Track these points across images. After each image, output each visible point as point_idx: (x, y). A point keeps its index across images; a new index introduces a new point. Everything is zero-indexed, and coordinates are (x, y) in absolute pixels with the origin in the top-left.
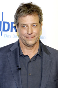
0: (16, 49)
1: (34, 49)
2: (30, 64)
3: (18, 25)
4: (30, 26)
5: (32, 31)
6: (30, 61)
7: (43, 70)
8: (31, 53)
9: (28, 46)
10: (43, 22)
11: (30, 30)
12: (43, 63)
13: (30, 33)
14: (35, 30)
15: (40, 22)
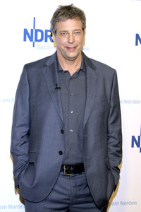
0: (54, 63)
1: (75, 63)
2: (71, 81)
3: (56, 32)
4: (71, 33)
5: (74, 39)
6: (72, 78)
7: (88, 89)
8: (72, 68)
9: (67, 58)
10: (86, 30)
11: (71, 38)
12: (88, 81)
13: (71, 41)
14: (77, 38)
15: (83, 29)
